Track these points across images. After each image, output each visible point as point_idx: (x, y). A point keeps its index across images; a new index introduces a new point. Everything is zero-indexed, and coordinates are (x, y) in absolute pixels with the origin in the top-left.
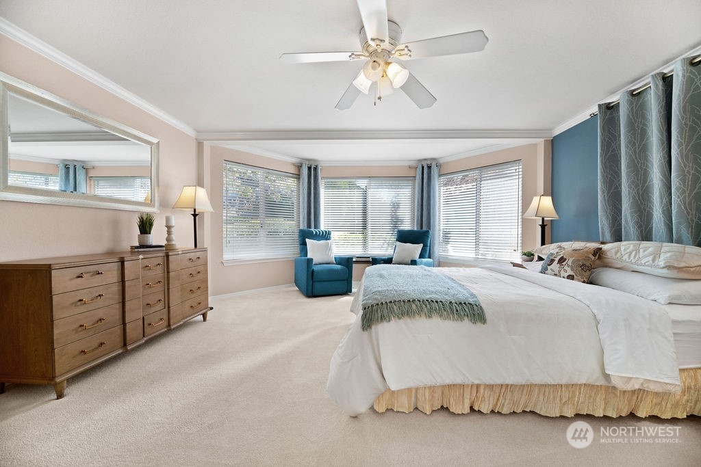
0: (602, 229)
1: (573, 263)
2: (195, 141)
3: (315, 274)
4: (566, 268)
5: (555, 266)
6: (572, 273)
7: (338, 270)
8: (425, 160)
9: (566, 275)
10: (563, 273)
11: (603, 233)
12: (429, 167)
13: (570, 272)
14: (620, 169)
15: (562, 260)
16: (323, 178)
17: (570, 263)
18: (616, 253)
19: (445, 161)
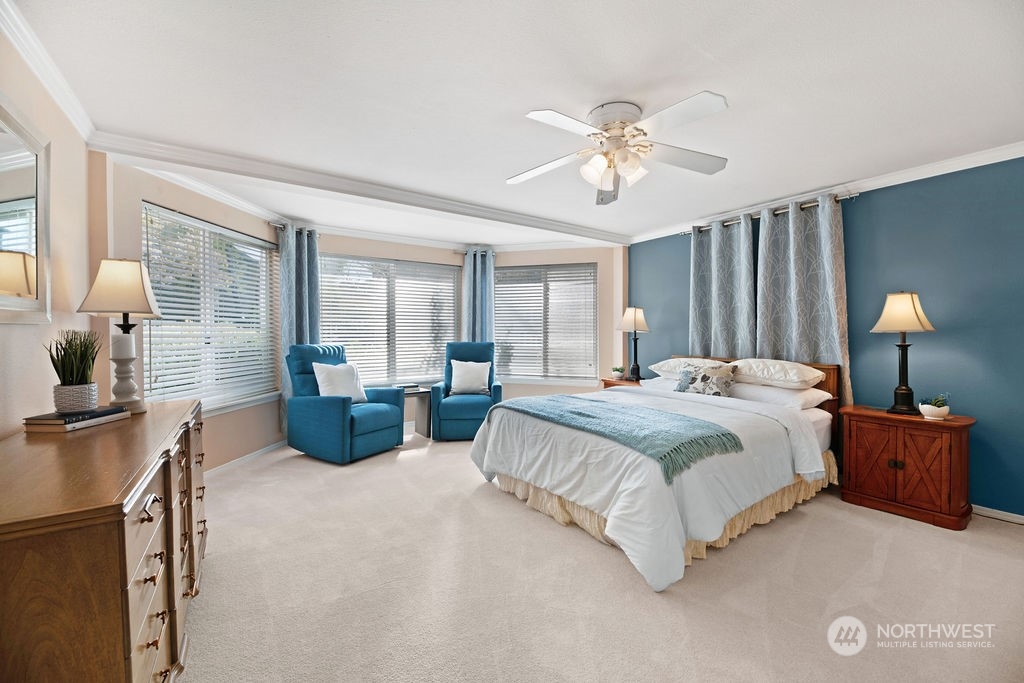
0: (693, 344)
1: (718, 379)
2: (83, 148)
3: (357, 422)
4: (711, 385)
5: (699, 384)
6: (718, 390)
7: (387, 411)
8: (476, 245)
9: (712, 392)
10: (708, 390)
11: (693, 349)
12: (484, 256)
13: (716, 390)
14: (710, 291)
15: (705, 378)
16: (324, 254)
17: (714, 380)
18: (750, 370)
19: (502, 251)
